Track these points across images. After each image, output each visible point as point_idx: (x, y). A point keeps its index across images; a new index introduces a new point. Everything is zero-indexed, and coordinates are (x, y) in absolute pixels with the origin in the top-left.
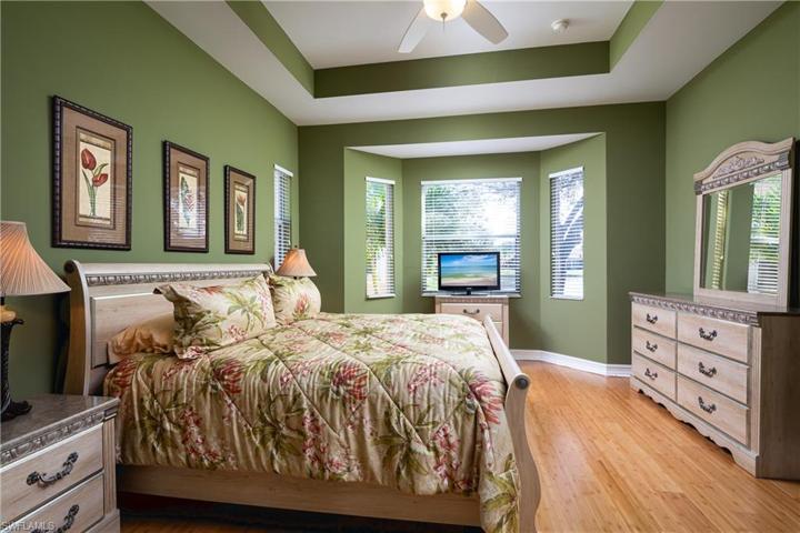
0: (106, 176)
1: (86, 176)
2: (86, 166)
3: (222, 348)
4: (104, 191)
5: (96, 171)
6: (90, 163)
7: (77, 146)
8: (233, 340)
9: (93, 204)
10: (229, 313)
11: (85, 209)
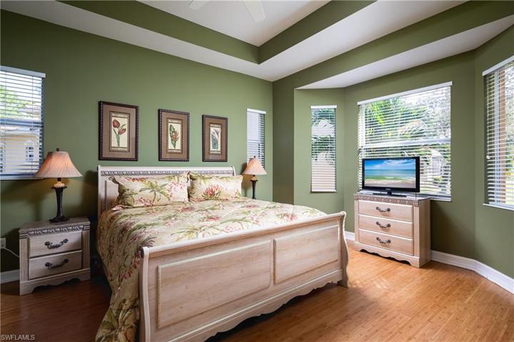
0: (125, 130)
1: (114, 131)
2: (115, 126)
3: (134, 207)
4: (124, 137)
5: (120, 128)
6: (117, 125)
7: (110, 119)
8: (143, 205)
9: (118, 142)
10: (140, 191)
11: (114, 144)
